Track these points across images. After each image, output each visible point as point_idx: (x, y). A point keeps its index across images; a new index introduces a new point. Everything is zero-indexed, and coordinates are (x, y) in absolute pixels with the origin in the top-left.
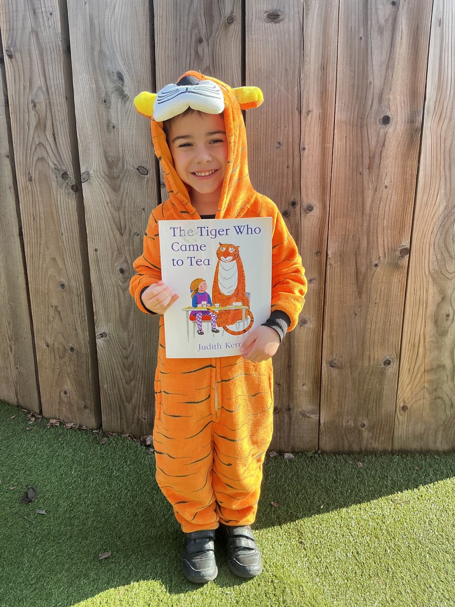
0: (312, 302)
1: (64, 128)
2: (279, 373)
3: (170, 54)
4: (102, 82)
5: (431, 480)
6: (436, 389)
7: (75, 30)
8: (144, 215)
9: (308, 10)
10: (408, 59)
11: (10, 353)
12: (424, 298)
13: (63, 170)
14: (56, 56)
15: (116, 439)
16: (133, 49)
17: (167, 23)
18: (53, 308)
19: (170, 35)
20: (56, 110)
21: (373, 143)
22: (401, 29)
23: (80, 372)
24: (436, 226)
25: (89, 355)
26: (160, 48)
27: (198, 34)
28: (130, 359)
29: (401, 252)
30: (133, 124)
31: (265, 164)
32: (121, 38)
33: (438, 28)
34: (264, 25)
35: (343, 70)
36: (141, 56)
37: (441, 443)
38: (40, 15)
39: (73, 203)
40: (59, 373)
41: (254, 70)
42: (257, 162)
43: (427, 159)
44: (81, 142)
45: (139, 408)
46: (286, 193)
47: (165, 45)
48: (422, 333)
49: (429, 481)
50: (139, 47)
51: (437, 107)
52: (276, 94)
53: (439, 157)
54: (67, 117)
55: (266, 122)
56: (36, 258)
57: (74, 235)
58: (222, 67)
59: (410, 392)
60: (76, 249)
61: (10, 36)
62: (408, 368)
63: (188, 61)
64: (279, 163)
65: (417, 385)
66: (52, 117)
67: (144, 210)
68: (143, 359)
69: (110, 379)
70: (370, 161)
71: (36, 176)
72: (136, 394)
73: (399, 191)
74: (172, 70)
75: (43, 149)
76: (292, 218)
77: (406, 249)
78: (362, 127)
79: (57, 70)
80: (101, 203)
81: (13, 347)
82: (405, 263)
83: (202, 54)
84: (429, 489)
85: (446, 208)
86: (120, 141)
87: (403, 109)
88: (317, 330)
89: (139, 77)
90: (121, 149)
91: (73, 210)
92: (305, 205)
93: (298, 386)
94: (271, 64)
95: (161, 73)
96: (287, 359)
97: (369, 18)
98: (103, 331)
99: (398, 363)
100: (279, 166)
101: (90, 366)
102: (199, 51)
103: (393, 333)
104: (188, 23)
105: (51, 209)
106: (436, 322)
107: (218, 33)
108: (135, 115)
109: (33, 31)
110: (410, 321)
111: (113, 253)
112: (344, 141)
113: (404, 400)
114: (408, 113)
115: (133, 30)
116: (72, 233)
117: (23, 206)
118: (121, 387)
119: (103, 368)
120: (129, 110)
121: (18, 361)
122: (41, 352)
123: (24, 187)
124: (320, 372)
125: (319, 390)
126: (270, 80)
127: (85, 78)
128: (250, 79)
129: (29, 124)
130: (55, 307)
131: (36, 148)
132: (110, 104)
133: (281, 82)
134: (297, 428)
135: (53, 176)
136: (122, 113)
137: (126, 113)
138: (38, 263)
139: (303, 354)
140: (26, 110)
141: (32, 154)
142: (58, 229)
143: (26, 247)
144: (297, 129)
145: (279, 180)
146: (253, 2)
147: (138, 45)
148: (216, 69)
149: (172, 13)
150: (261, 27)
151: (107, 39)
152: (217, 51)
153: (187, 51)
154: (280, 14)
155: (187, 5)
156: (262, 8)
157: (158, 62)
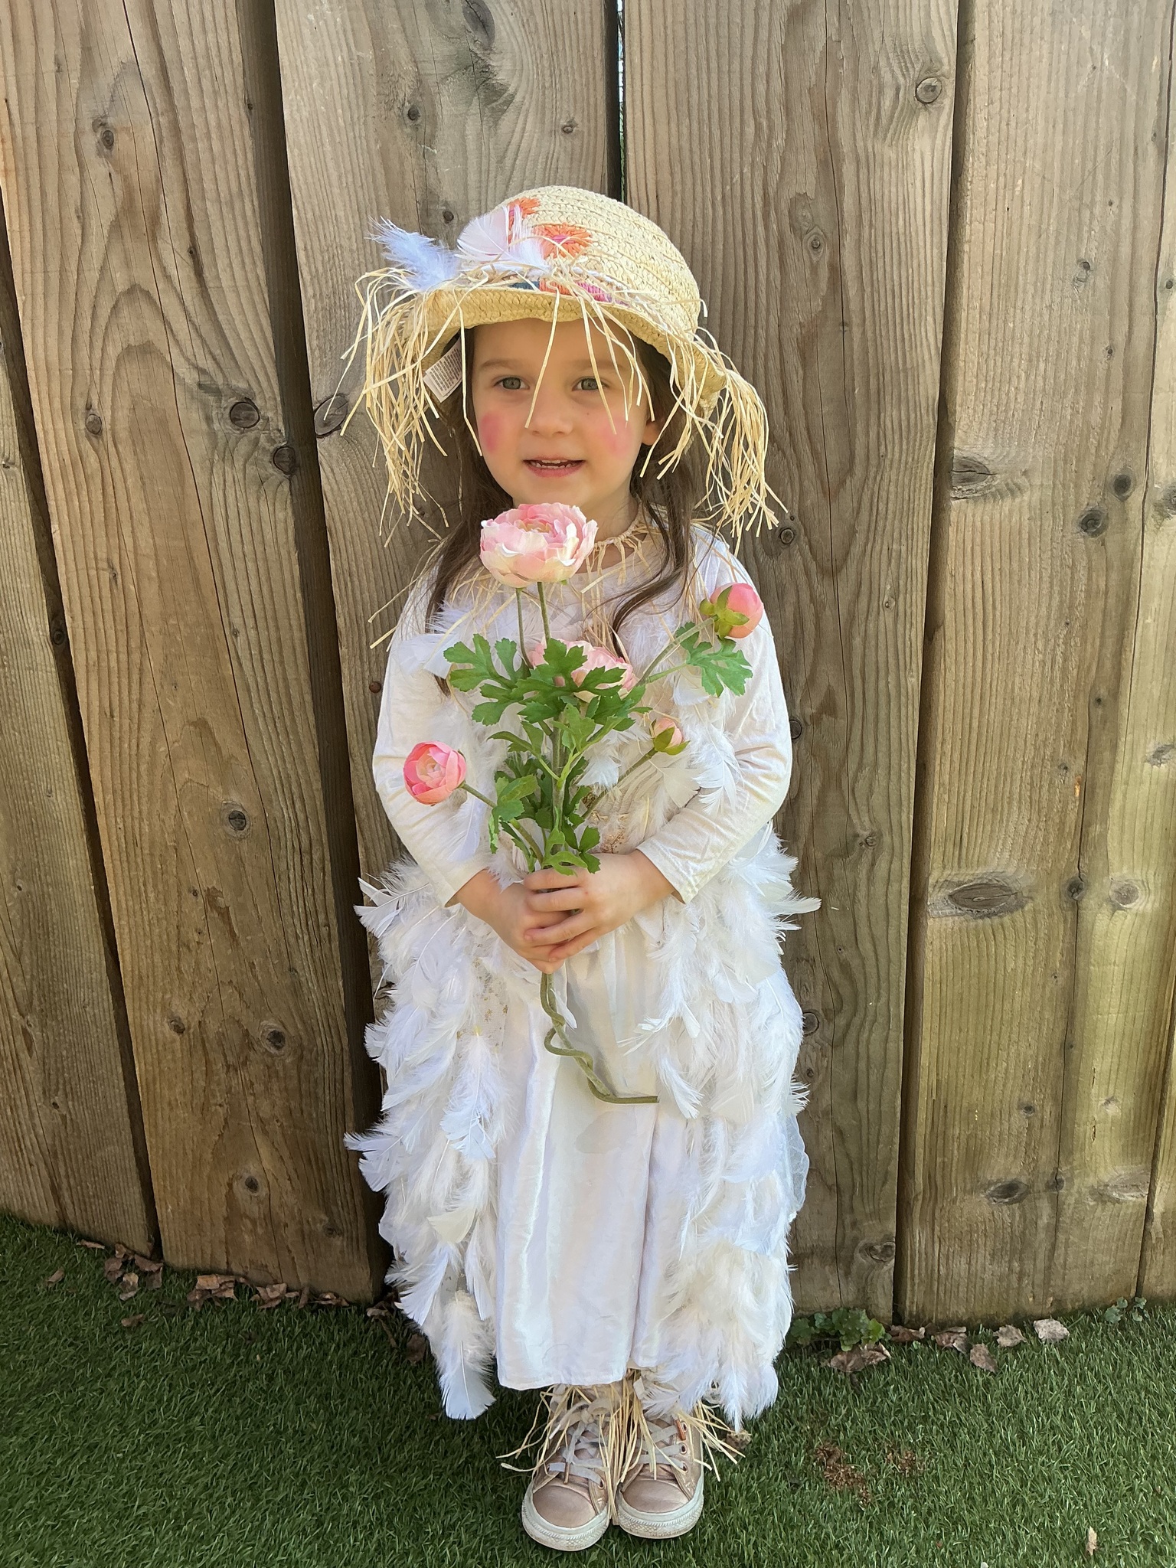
0: (1156, 826)
1: (240, 224)
2: (1032, 1074)
4: (399, 38)
11: (24, 1056)
13: (234, 391)
18: (200, 899)
20: (204, 157)
23: (310, 1114)
25: (346, 1057)
31: (1031, 345)
39: (281, 515)
40: (226, 1120)
42: (1000, 336)
44: (315, 276)
46: (1098, 449)
52: (1083, 82)
54: (253, 181)
55: (1043, 184)
56: (126, 722)
57: (285, 635)
60: (293, 684)
64: (1081, 340)
66: (185, 181)
71: (119, 414)
75: (146, 309)
76: (1112, 538)
81: (36, 1034)
88: (1167, 919)
89: (557, 17)
91: (282, 540)
92: (1159, 490)
93: (1089, 1105)
96: (1062, 1025)
100: (1080, 348)
105: (186, 539)
116: (278, 629)
117: (67, 530)
120: (513, 148)
121: (58, 1082)
122: (154, 1051)
123: (68, 461)
124: (1164, 1055)
125: (1156, 1112)
126: (1066, 28)
127: (331, 23)
128: (990, 21)
129: (82, 215)
130: (208, 895)
131: (115, 307)
132: (435, 125)
133: (1103, 35)
134: (1076, 1240)
135: (195, 415)
136: (484, 161)
137: (501, 160)
138: (134, 741)
139: (1115, 1002)
140: (71, 159)
141: (100, 332)
142: (215, 616)
143: (84, 684)
144: (1150, 210)
145: (1075, 402)
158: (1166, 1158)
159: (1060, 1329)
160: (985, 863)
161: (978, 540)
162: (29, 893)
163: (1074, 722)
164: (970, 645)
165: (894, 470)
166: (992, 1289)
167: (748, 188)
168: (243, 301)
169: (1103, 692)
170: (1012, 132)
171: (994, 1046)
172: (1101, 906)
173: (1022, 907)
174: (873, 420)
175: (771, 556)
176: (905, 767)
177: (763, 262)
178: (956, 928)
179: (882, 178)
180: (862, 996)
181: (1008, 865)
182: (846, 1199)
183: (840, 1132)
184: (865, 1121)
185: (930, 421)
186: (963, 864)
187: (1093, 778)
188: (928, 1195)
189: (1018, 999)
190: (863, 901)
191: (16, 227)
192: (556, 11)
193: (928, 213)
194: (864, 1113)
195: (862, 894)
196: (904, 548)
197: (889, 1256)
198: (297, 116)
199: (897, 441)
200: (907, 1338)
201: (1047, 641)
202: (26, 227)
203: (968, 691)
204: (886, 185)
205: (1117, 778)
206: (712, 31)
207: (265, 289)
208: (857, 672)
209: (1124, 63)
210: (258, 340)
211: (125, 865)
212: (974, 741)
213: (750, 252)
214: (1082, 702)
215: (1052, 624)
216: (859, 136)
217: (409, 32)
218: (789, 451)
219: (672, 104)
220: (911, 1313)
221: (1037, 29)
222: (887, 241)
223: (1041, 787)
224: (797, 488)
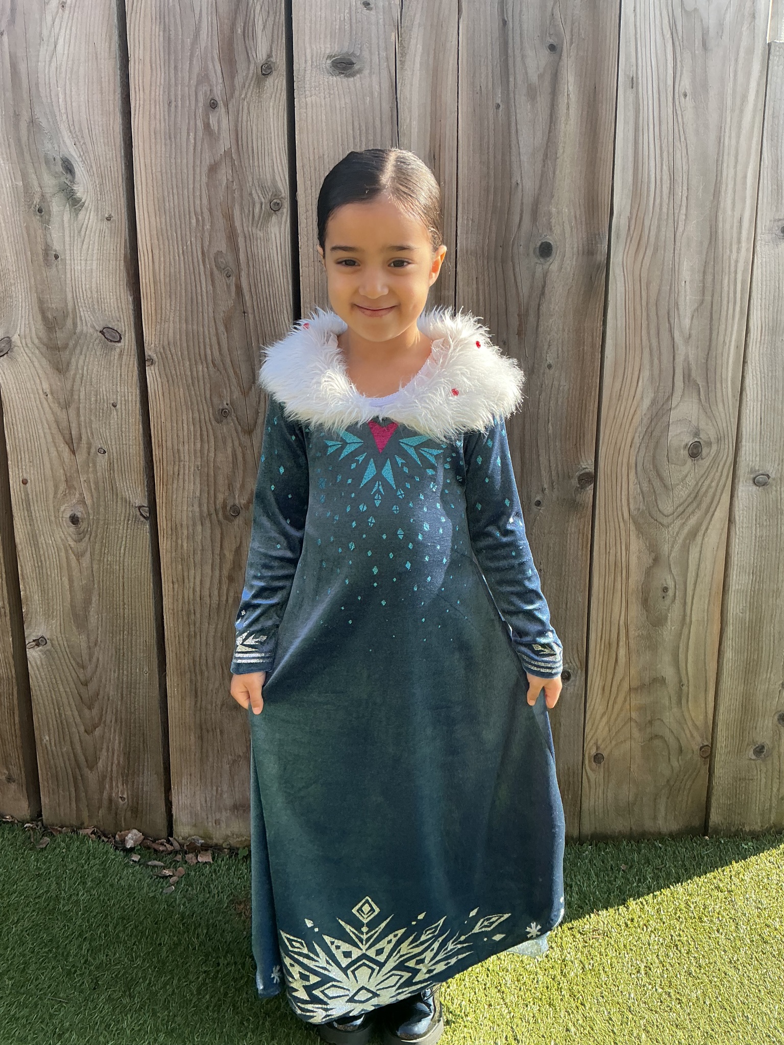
3: (158, 128)
4: (34, 176)
5: (649, 888)
6: (651, 722)
8: (116, 417)
9: (403, 55)
10: (580, 144)
12: (623, 560)
15: (67, 839)
16: (92, 118)
17: (152, 72)
19: (157, 94)
21: (525, 290)
22: (566, 91)
24: (637, 435)
25: (14, 681)
26: (141, 115)
27: (208, 93)
28: (93, 686)
29: (580, 479)
30: (93, 250)
32: (68, 99)
33: (629, 91)
34: (326, 80)
35: (469, 162)
36: (105, 130)
37: (666, 818)
41: (311, 158)
43: (619, 316)
45: (111, 779)
47: (150, 112)
48: (622, 623)
49: (646, 891)
50: (102, 114)
51: (632, 228)
53: (638, 313)
58: (253, 152)
59: (607, 729)
62: (600, 687)
63: (192, 140)
65: (618, 715)
67: (114, 406)
68: (118, 685)
69: (55, 726)
70: (520, 321)
72: (104, 750)
73: (573, 375)
74: (163, 156)
77: (588, 474)
78: (503, 261)
80: (34, 394)
82: (587, 499)
83: (216, 129)
84: (646, 906)
85: (654, 402)
86: (68, 282)
87: (575, 231)
89: (102, 169)
90: (69, 296)
94: (340, 151)
95: (142, 160)
97: (511, 71)
98: (40, 634)
99: (584, 678)
101: (16, 702)
102: (211, 122)
103: (573, 623)
104: (190, 72)
106: (645, 602)
107: (244, 92)
108: (95, 234)
110: (601, 601)
111: (56, 487)
112: (475, 286)
113: (596, 743)
114: (582, 238)
115: (90, 84)
118: (76, 739)
119: (41, 705)
120: (85, 226)
128: (304, 173)
132: (50, 215)
136: (72, 232)
137: (79, 232)
146: (307, 38)
147: (100, 112)
148: (241, 155)
149: (162, 55)
150: (321, 83)
151: (44, 100)
152: (245, 123)
153: (189, 123)
154: (354, 62)
155: (188, 41)
156: (323, 50)
157: (136, 140)
167: (194, 247)
175: (218, 423)
177: (203, 282)
179: (257, 246)
192: (102, 166)
193: (280, 262)
204: (259, 248)
206: (174, 175)
213: (197, 277)
216: (245, 225)
217: (38, 174)
218: (223, 372)
219: (157, 209)
222: (262, 274)
224: (229, 390)
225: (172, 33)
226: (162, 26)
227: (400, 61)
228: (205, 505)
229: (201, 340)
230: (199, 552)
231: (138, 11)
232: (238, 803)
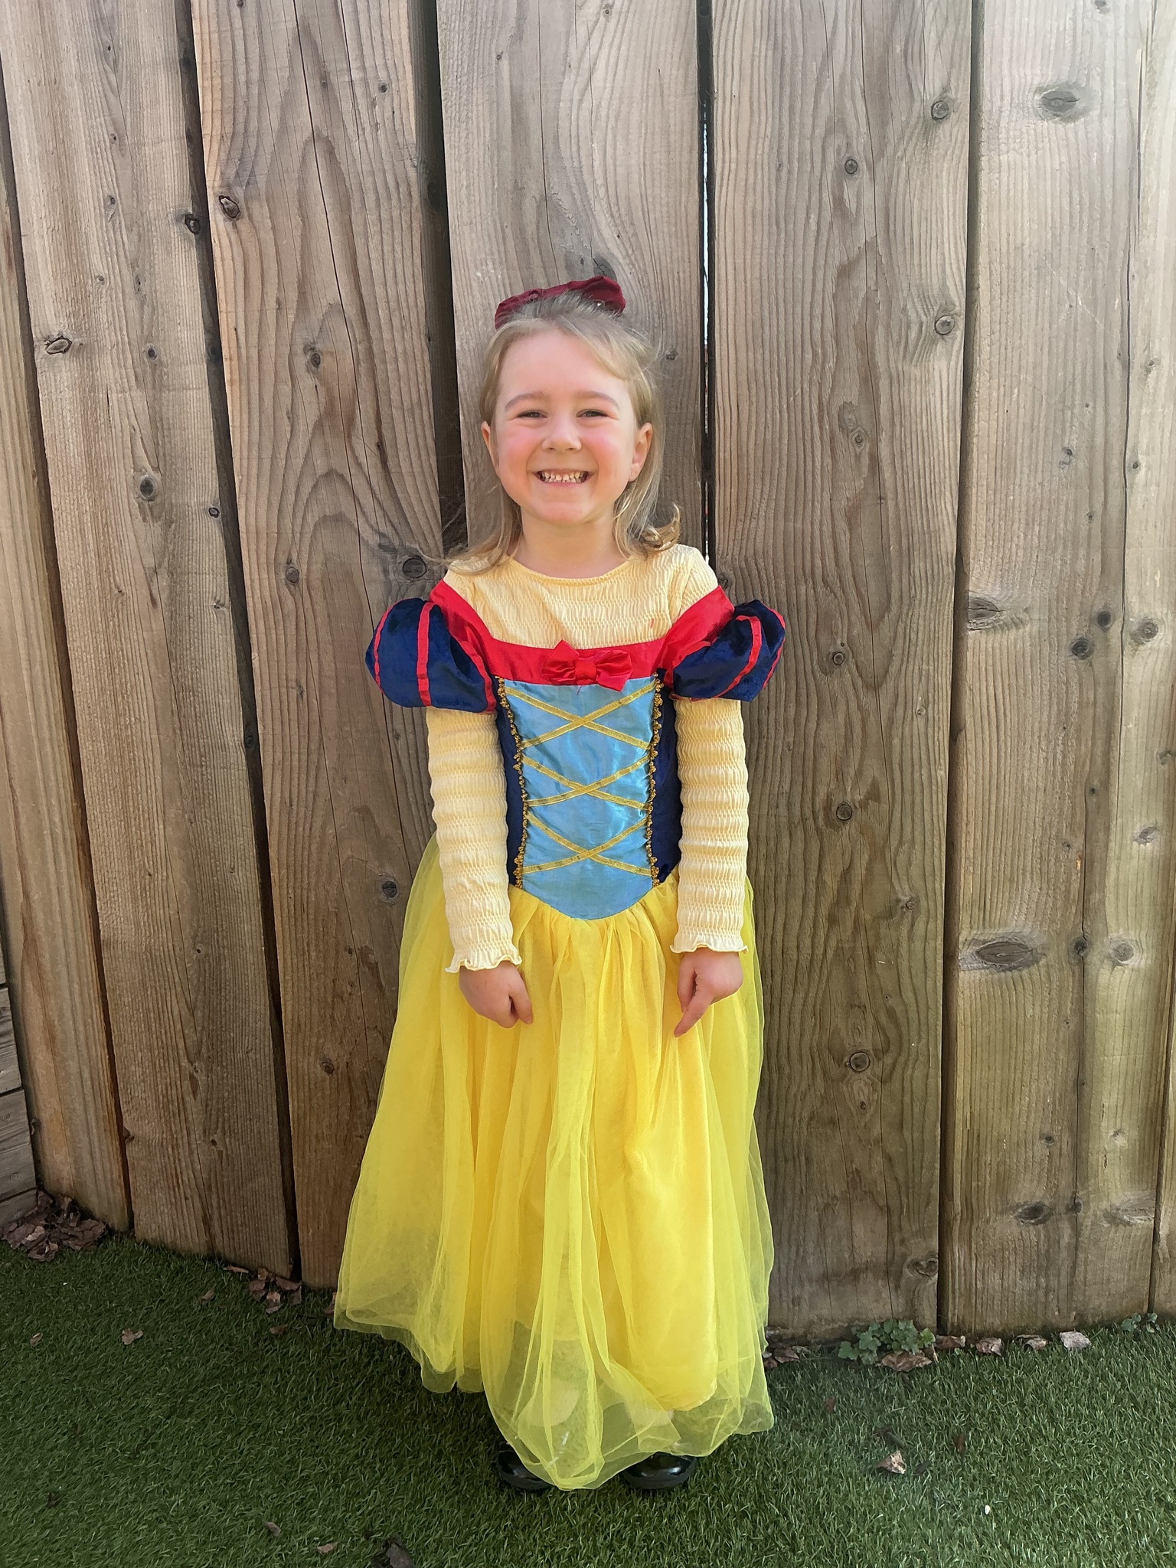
0: (1146, 894)
1: (418, 426)
2: (1051, 1108)
3: (759, 207)
7: (464, 134)
9: (1153, 85)
11: (189, 1098)
13: (407, 550)
14: (396, 213)
16: (649, 192)
17: (752, 116)
18: (354, 957)
19: (760, 152)
20: (392, 375)
26: (731, 188)
27: (844, 149)
31: (1027, 511)
32: (609, 161)
34: (1033, 126)
38: (344, 92)
41: (1004, 250)
42: (1003, 506)
46: (1083, 592)
47: (746, 181)
50: (668, 186)
52: (1063, 316)
54: (431, 392)
55: (1034, 392)
56: (303, 810)
58: (912, 243)
61: (236, 155)
63: (813, 226)
64: (1067, 507)
66: (376, 393)
71: (314, 567)
74: (765, 252)
75: (339, 487)
76: (1098, 660)
79: (399, 255)
81: (201, 1078)
83: (853, 206)
88: (1159, 973)
89: (665, 275)
92: (1134, 623)
93: (1100, 1137)
94: (1049, 236)
95: (730, 261)
96: (1074, 1064)
100: (1066, 514)
102: (846, 196)
104: (814, 117)
107: (902, 147)
109: (315, 137)
115: (649, 136)
117: (264, 656)
121: (218, 1122)
122: (307, 1089)
123: (269, 604)
124: (1162, 1093)
125: (1158, 1144)
126: (1048, 278)
127: (494, 278)
128: (991, 274)
129: (292, 416)
130: (361, 953)
131: (315, 487)
133: (1077, 283)
134: (1094, 1259)
135: (375, 569)
138: (308, 826)
139: (1118, 1045)
140: (285, 374)
141: (301, 504)
142: (381, 723)
143: (270, 780)
144: (1119, 409)
145: (1064, 555)
146: (1006, 59)
147: (664, 182)
148: (893, 248)
149: (770, 90)
150: (1024, 130)
151: (568, 164)
152: (901, 198)
153: (810, 197)
154: (1077, 97)
155: (814, 67)
156: (1029, 78)
157: (722, 228)
158: (1168, 1186)
159: (1083, 1340)
160: (1006, 925)
161: (990, 662)
162: (207, 955)
163: (1073, 808)
164: (987, 745)
165: (922, 608)
166: (1022, 1302)
167: (807, 399)
168: (418, 482)
169: (1096, 783)
170: (1009, 355)
171: (1018, 1084)
172: (1102, 962)
173: (1037, 962)
174: (905, 570)
175: (826, 674)
176: (937, 843)
177: (818, 453)
178: (983, 980)
179: (909, 390)
180: (905, 1038)
181: (1024, 926)
182: (895, 1218)
183: (889, 1159)
184: (910, 1149)
185: (949, 570)
186: (987, 925)
187: (1091, 855)
188: (965, 1216)
189: (1036, 1042)
190: (905, 955)
191: (237, 424)
192: (664, 272)
193: (945, 416)
194: (910, 1142)
195: (904, 950)
196: (931, 668)
197: (932, 1271)
198: (466, 347)
199: (924, 585)
200: (950, 1344)
201: (1049, 742)
202: (246, 424)
203: (987, 781)
204: (913, 395)
205: (1111, 854)
206: (781, 283)
207: (436, 475)
208: (896, 767)
209: (1093, 303)
210: (428, 512)
211: (293, 928)
212: (992, 823)
213: (809, 446)
214: (1080, 792)
215: (1052, 728)
216: (892, 359)
218: (839, 593)
219: (751, 337)
220: (953, 1324)
221: (1027, 280)
222: (914, 436)
223: (1049, 861)
224: (846, 622)
225: (788, 53)
226: (771, 42)
227: (1148, 94)
228: (798, 805)
229: (808, 547)
230: (784, 879)
231: (733, 19)
232: (830, 1272)
